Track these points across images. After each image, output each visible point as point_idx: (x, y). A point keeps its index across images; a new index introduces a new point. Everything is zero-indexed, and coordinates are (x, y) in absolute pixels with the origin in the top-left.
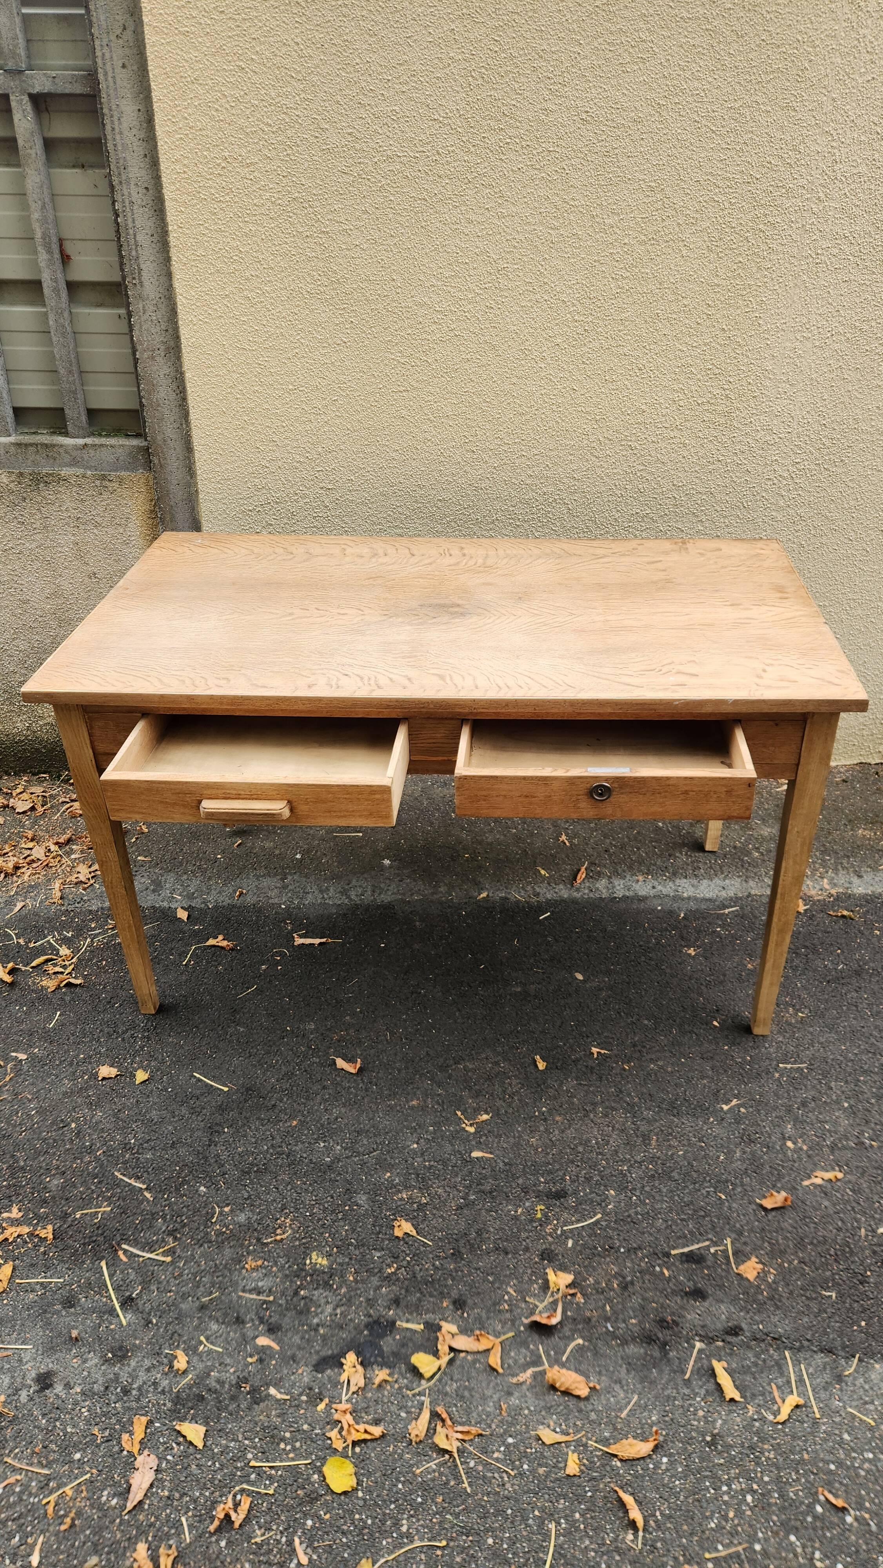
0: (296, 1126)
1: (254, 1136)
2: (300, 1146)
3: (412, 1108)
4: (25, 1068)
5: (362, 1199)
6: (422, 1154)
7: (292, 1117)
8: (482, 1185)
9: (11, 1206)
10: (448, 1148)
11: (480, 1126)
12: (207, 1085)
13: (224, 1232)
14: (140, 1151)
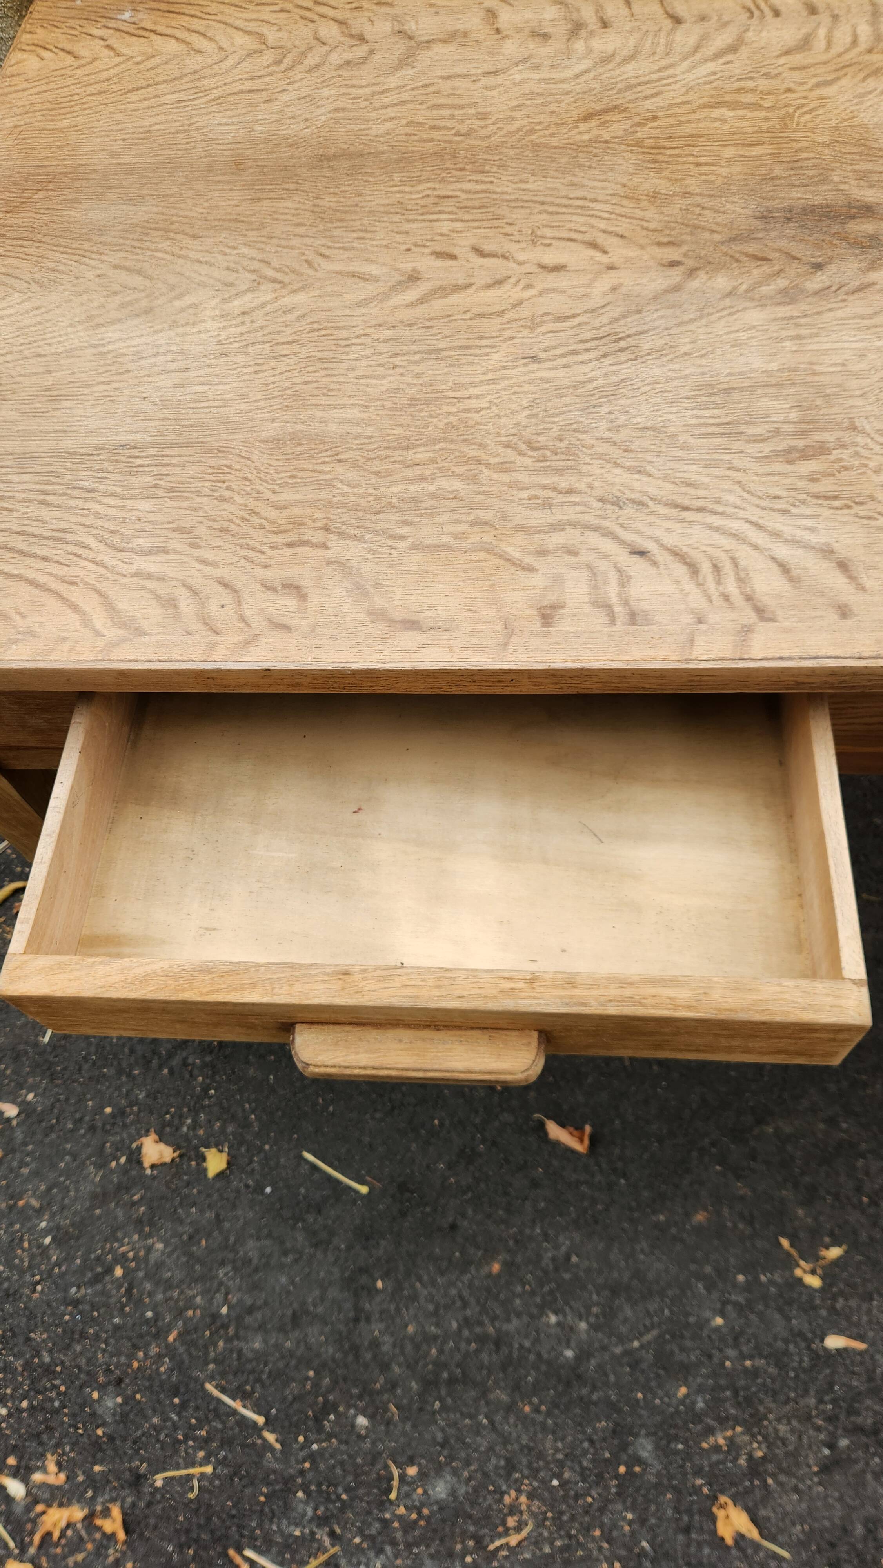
0: (499, 1276)
1: (431, 1299)
2: (515, 1322)
3: (698, 1230)
4: (19, 1135)
5: (645, 1448)
6: (736, 1339)
7: (490, 1255)
8: (858, 1413)
9: (43, 1456)
10: (779, 1327)
11: (830, 1273)
12: (330, 1178)
13: (415, 1522)
14: (242, 1333)
